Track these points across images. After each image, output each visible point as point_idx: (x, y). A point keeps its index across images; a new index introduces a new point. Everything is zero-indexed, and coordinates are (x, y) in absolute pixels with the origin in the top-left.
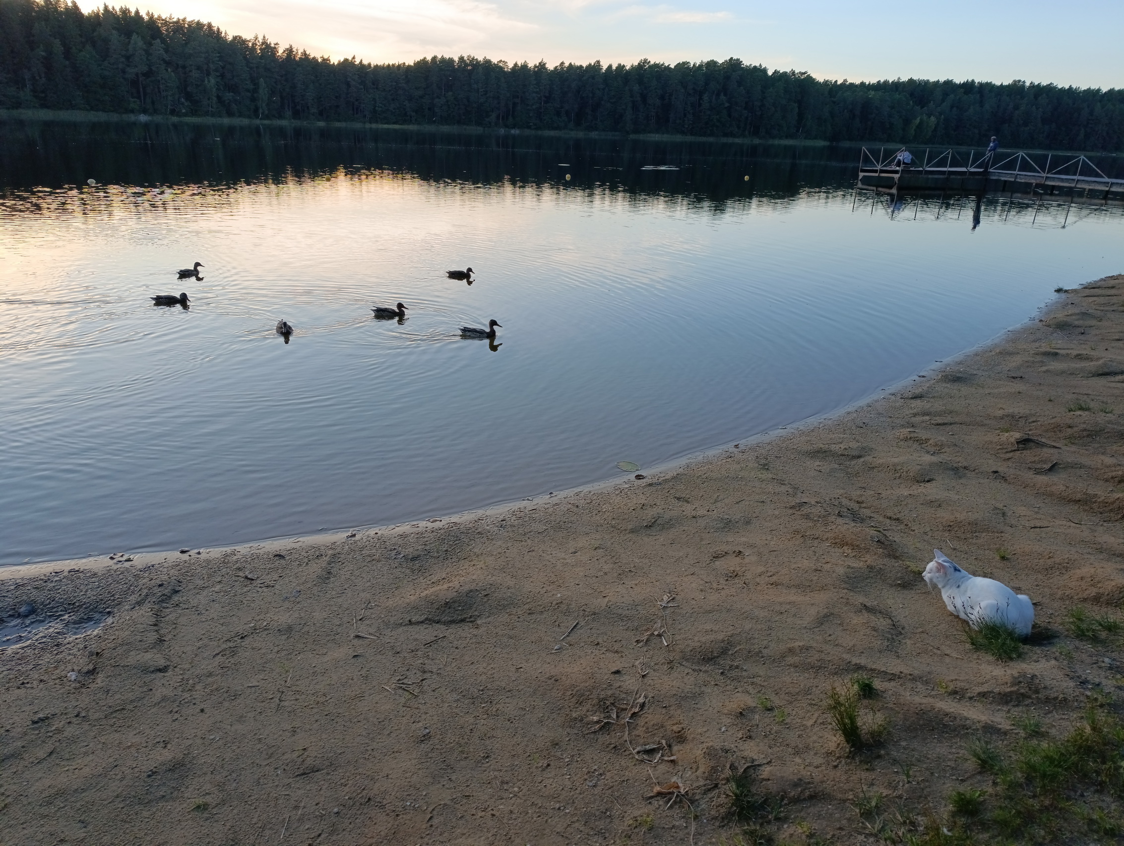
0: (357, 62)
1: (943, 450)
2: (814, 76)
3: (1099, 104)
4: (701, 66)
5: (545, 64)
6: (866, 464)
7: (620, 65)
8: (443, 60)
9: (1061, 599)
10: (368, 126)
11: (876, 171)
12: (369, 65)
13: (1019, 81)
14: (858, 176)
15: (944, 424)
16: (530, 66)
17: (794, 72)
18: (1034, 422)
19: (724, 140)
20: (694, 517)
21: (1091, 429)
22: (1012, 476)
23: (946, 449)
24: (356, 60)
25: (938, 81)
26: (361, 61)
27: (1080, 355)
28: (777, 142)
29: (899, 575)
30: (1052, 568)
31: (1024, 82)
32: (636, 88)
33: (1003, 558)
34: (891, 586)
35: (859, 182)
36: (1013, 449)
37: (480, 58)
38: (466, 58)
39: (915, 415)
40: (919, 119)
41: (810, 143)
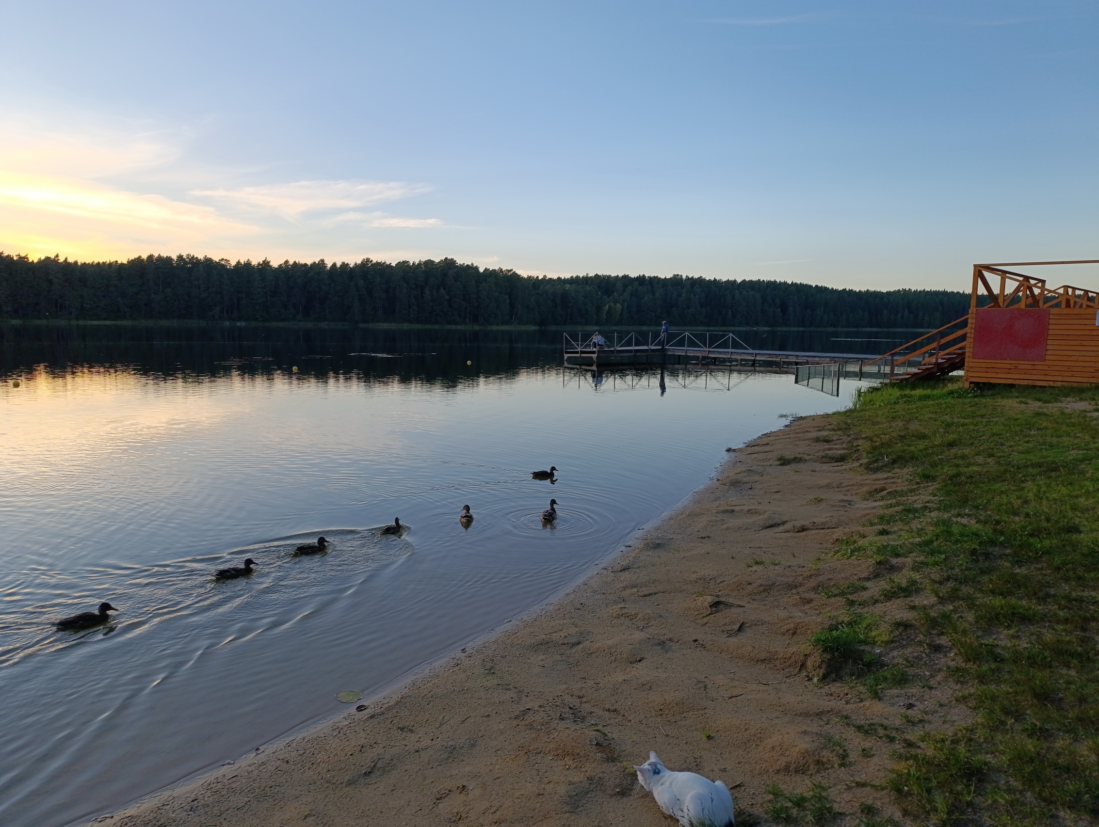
0: (61, 259)
1: (650, 624)
2: (519, 272)
3: (737, 291)
4: (420, 264)
5: (269, 262)
6: (585, 650)
7: (343, 263)
8: (160, 258)
9: (760, 774)
10: (74, 322)
11: (577, 352)
12: (76, 263)
13: (678, 275)
14: (564, 357)
15: (650, 595)
16: (253, 264)
17: (501, 270)
18: (721, 582)
19: (448, 327)
20: (417, 751)
21: (766, 584)
22: (709, 643)
23: (653, 622)
24: (59, 258)
25: (618, 276)
26: (66, 259)
27: (750, 510)
28: (494, 328)
29: (618, 781)
30: (749, 741)
31: (681, 276)
32: (361, 283)
33: (709, 738)
34: (611, 796)
35: (565, 362)
36: (708, 613)
37: (201, 257)
38: (185, 257)
39: (624, 588)
40: (607, 305)
41: (523, 328)
